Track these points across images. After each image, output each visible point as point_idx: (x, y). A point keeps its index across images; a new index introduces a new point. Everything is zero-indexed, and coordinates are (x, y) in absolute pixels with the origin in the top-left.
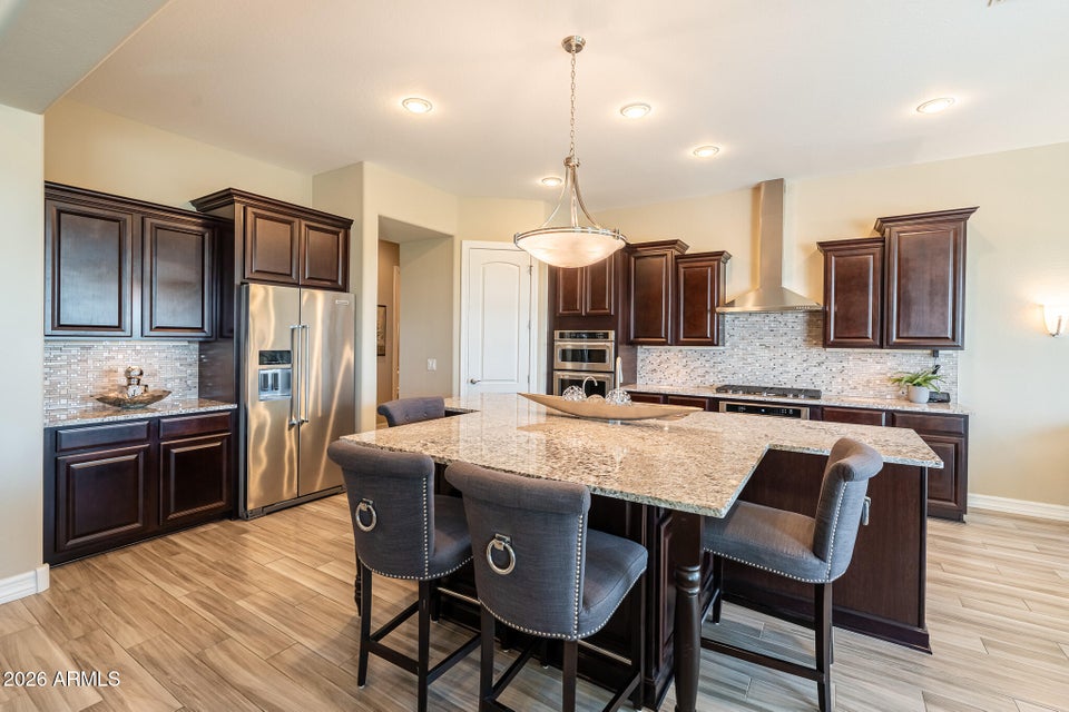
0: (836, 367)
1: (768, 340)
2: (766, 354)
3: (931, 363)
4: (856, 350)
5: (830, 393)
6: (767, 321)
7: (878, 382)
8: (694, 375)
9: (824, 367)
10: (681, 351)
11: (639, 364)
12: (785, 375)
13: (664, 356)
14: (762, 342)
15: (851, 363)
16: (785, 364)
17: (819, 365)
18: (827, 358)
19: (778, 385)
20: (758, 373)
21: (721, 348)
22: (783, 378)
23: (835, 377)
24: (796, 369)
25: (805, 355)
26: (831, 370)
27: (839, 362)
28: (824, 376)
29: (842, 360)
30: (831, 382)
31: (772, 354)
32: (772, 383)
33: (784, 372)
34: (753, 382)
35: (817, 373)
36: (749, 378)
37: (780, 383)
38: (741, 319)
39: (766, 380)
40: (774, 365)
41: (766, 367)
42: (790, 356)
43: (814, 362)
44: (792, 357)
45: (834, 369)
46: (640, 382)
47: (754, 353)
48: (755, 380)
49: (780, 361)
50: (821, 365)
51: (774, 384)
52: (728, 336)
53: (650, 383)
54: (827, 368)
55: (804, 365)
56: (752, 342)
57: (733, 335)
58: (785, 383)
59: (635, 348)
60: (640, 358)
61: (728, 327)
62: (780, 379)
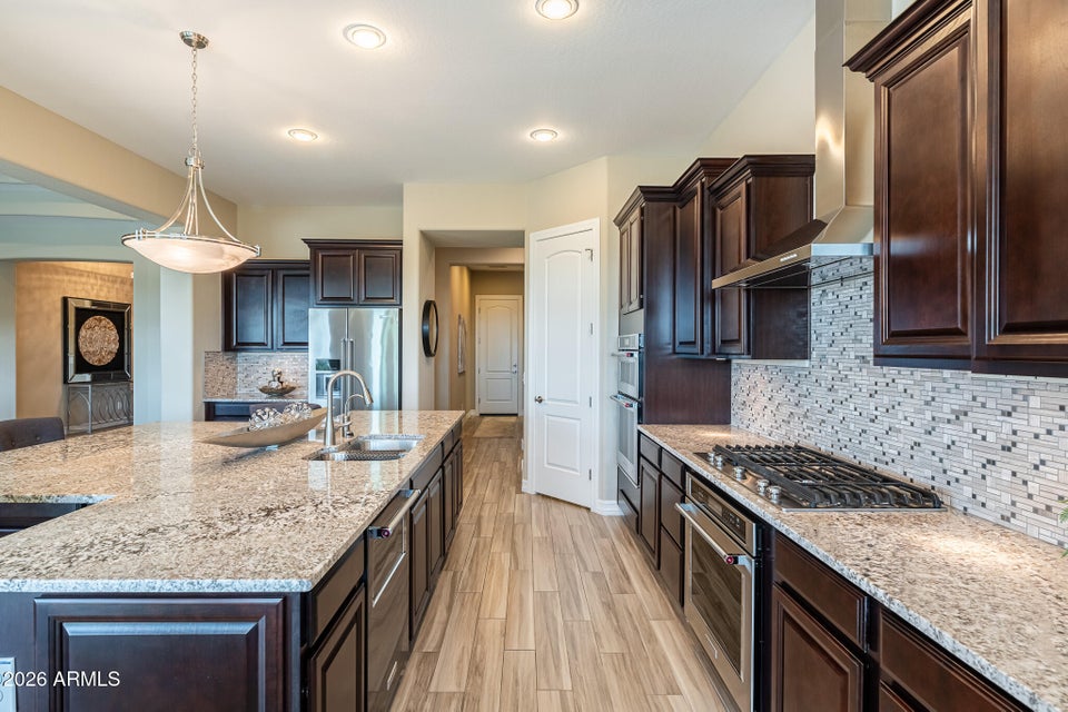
8: (779, 418)
9: (968, 427)
10: (766, 368)
11: (733, 392)
12: (893, 439)
13: (753, 378)
15: (1035, 421)
16: (893, 407)
17: (957, 418)
18: (974, 399)
19: (881, 462)
20: (852, 427)
21: (806, 363)
22: (891, 446)
23: (994, 463)
24: (912, 424)
25: (929, 386)
26: (984, 438)
27: (1003, 414)
28: (967, 454)
29: (1010, 409)
30: (984, 477)
31: (873, 380)
32: (872, 456)
33: (890, 429)
34: (846, 447)
35: (953, 443)
36: (840, 436)
37: (885, 459)
38: (830, 296)
39: (864, 446)
40: (876, 409)
41: (864, 414)
42: (901, 388)
43: (947, 408)
44: (905, 391)
45: (991, 437)
46: (733, 422)
47: (846, 376)
48: (849, 444)
49: (886, 400)
50: (962, 417)
51: (876, 460)
52: (814, 337)
53: (741, 426)
54: (975, 431)
55: (928, 416)
56: (844, 349)
57: (820, 335)
58: (893, 461)
59: (729, 362)
60: (733, 381)
61: (814, 315)
62: (885, 446)
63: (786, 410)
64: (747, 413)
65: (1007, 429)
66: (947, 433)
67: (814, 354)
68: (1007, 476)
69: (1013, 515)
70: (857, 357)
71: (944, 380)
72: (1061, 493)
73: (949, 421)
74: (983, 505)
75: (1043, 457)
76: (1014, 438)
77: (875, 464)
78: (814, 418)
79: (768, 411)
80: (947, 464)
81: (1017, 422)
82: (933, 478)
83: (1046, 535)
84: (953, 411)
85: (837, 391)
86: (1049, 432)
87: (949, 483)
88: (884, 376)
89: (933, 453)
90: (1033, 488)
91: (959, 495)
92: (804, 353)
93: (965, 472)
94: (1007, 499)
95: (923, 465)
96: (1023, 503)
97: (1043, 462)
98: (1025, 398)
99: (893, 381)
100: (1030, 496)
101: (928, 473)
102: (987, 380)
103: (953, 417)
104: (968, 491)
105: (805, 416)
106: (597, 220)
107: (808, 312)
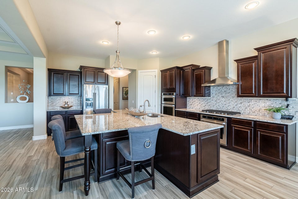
0: (247, 104)
1: (224, 95)
2: (223, 99)
3: (286, 103)
4: (254, 98)
7: (263, 110)
8: (202, 106)
9: (243, 104)
10: (198, 98)
11: (188, 103)
12: (229, 107)
13: (194, 100)
14: (222, 95)
16: (229, 103)
17: (241, 103)
19: (227, 110)
20: (221, 106)
21: (210, 98)
23: (247, 108)
24: (233, 105)
25: (236, 100)
28: (243, 107)
30: (245, 110)
31: (225, 99)
32: (225, 109)
34: (219, 109)
36: (218, 107)
38: (215, 88)
39: (223, 108)
40: (226, 103)
41: (223, 104)
43: (239, 102)
45: (246, 105)
46: (188, 108)
47: (219, 99)
52: (211, 94)
55: (236, 103)
56: (219, 95)
57: (213, 93)
59: (186, 98)
60: (187, 101)
61: (211, 91)
62: (228, 108)
63: (204, 105)
64: (193, 106)
65: (249, 104)
66: (239, 105)
67: (211, 96)
68: (249, 109)
72: (256, 110)
75: (254, 107)
78: (211, 105)
80: (239, 109)
81: (250, 103)
82: (237, 111)
85: (217, 101)
86: (254, 104)
87: (239, 111)
89: (237, 108)
90: (252, 110)
91: (242, 112)
92: (209, 96)
93: (242, 110)
94: (249, 112)
95: (235, 110)
96: (251, 112)
104: (243, 112)
105: (209, 105)
106: (157, 70)
107: (210, 90)
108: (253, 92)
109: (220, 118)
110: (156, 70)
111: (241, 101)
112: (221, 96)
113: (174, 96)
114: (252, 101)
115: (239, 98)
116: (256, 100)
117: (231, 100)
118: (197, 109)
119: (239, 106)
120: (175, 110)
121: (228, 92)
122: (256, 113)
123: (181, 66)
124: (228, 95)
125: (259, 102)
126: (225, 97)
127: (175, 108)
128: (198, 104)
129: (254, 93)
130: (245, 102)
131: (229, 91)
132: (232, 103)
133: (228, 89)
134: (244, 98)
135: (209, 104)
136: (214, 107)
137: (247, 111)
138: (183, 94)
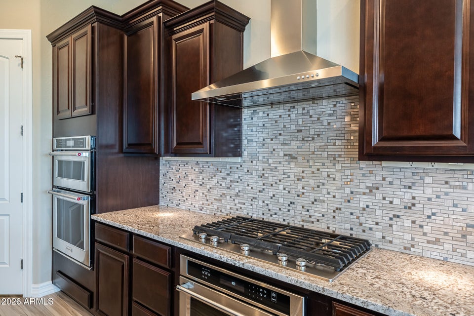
1: (294, 146)
2: (293, 169)
4: (437, 165)
5: (389, 247)
6: (293, 116)
8: (211, 197)
9: (379, 196)
10: (197, 163)
11: (161, 181)
12: (318, 207)
13: (183, 170)
14: (289, 149)
15: (429, 191)
16: (318, 187)
17: (371, 191)
18: (384, 179)
19: (308, 222)
20: (281, 200)
21: (239, 159)
22: (315, 211)
23: (398, 217)
24: (334, 197)
25: (348, 172)
26: (391, 202)
27: (405, 187)
28: (379, 212)
29: (410, 184)
30: (391, 226)
31: (300, 170)
32: (300, 219)
33: (315, 200)
34: (276, 214)
35: (368, 206)
36: (270, 207)
37: (311, 219)
38: (261, 114)
39: (292, 212)
40: (303, 188)
41: (293, 191)
42: (325, 174)
43: (362, 186)
44: (329, 176)
45: (396, 201)
46: (161, 203)
47: (276, 168)
48: (278, 212)
49: (312, 182)
50: (374, 191)
51: (303, 221)
52: (245, 142)
53: (170, 205)
54: (384, 199)
55: (348, 191)
56: (274, 150)
57: (252, 140)
58: (318, 221)
59: (157, 158)
60: (162, 172)
61: (245, 128)
62: (312, 212)
63: (216, 193)
64: (177, 195)
65: (408, 196)
66: (364, 201)
67: (245, 153)
68: (408, 223)
69: (413, 246)
70: (285, 155)
71: (361, 169)
72: (445, 230)
73: (364, 194)
74: (391, 242)
75: (434, 211)
76: (414, 201)
77: (302, 223)
78: (245, 196)
79: (200, 193)
80: (362, 220)
81: (415, 192)
82: (351, 229)
83: (435, 255)
84: (367, 187)
85: (267, 177)
86: (438, 197)
87: (364, 231)
88: (310, 167)
89: (352, 214)
90: (426, 229)
91: (375, 237)
92: (236, 152)
93: (377, 224)
94: (408, 237)
95: (343, 222)
96: (419, 238)
97: (434, 214)
98: (422, 178)
99: (318, 170)
100: (425, 234)
101: (348, 226)
102: (394, 168)
103: (368, 191)
104: (379, 235)
105: (237, 195)
106: (29, 32)
107: (239, 125)
108: (450, 126)
109: (269, 292)
110: (27, 34)
111: (370, 182)
112: (282, 154)
113: (86, 154)
114: (428, 180)
115: (363, 164)
116: (448, 176)
117: (325, 172)
118: (192, 209)
119: (362, 205)
120: (93, 222)
121: (312, 132)
122: (448, 247)
123: (120, 9)
124: (312, 146)
125: (465, 188)
126: (299, 159)
127: (93, 211)
128: (195, 186)
129: (457, 132)
130: (391, 183)
131: (319, 128)
132: (331, 187)
133: (315, 117)
134: (384, 164)
135: (237, 188)
136: (255, 202)
137: (402, 233)
138: (133, 142)
